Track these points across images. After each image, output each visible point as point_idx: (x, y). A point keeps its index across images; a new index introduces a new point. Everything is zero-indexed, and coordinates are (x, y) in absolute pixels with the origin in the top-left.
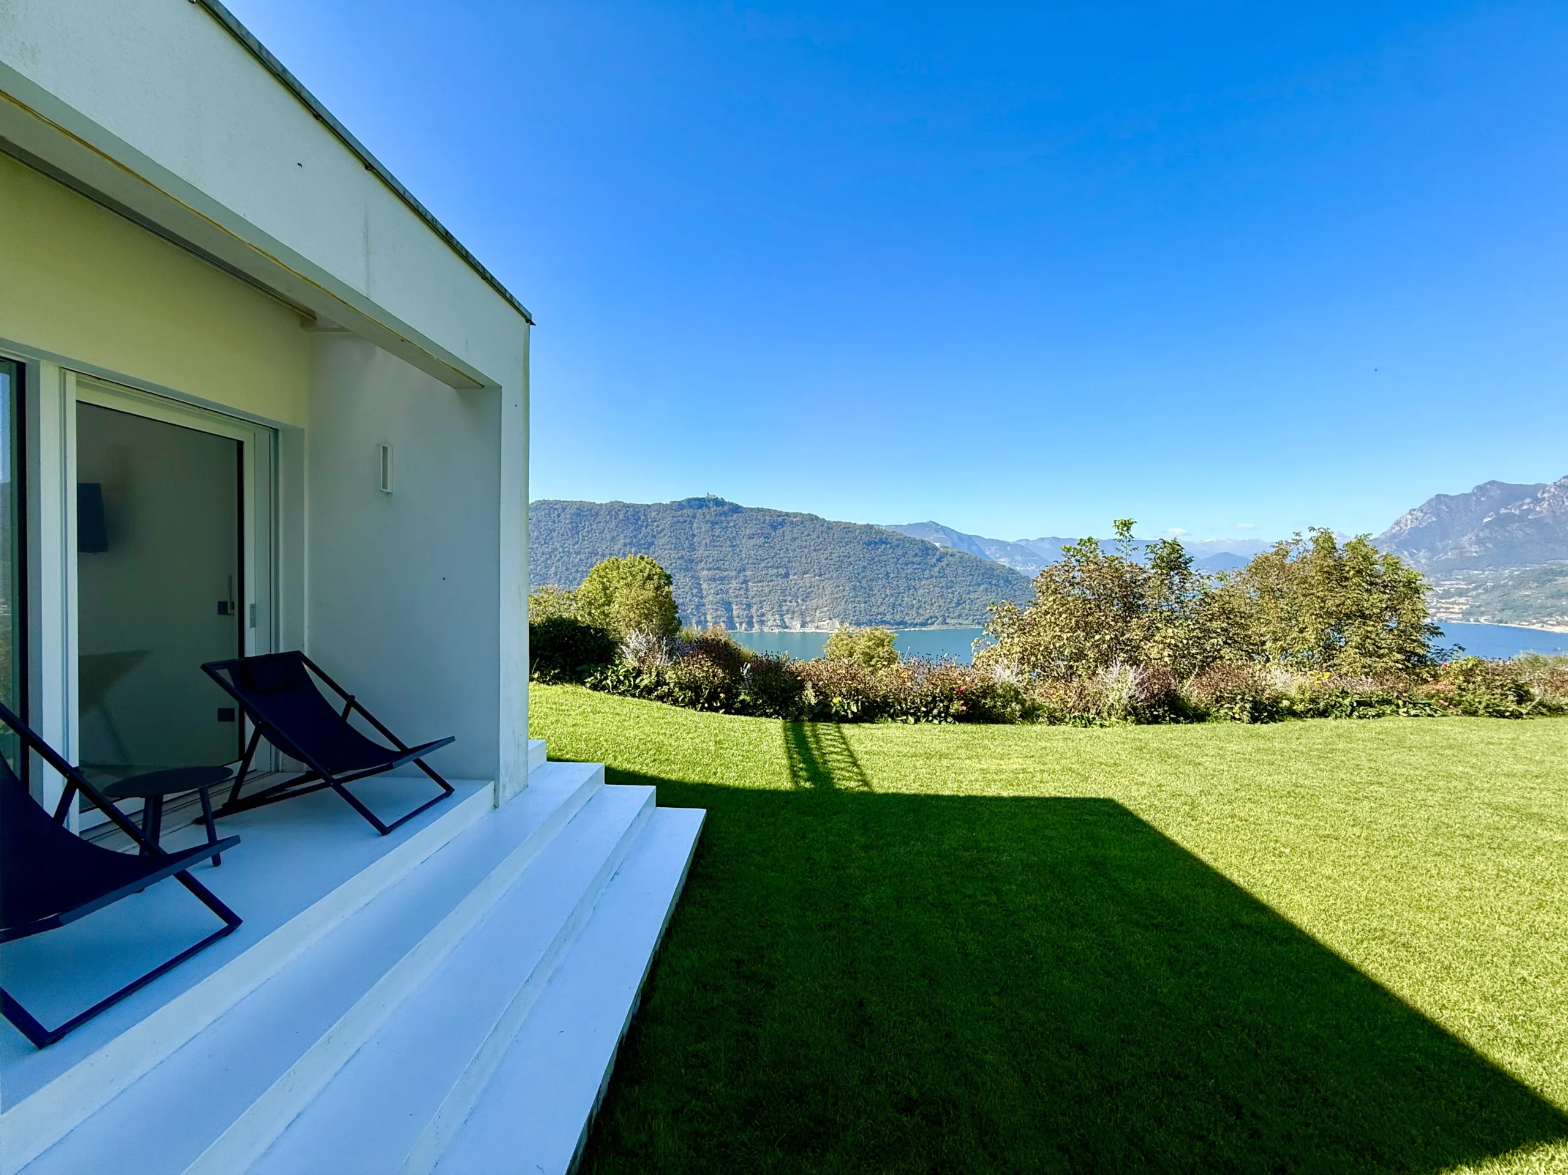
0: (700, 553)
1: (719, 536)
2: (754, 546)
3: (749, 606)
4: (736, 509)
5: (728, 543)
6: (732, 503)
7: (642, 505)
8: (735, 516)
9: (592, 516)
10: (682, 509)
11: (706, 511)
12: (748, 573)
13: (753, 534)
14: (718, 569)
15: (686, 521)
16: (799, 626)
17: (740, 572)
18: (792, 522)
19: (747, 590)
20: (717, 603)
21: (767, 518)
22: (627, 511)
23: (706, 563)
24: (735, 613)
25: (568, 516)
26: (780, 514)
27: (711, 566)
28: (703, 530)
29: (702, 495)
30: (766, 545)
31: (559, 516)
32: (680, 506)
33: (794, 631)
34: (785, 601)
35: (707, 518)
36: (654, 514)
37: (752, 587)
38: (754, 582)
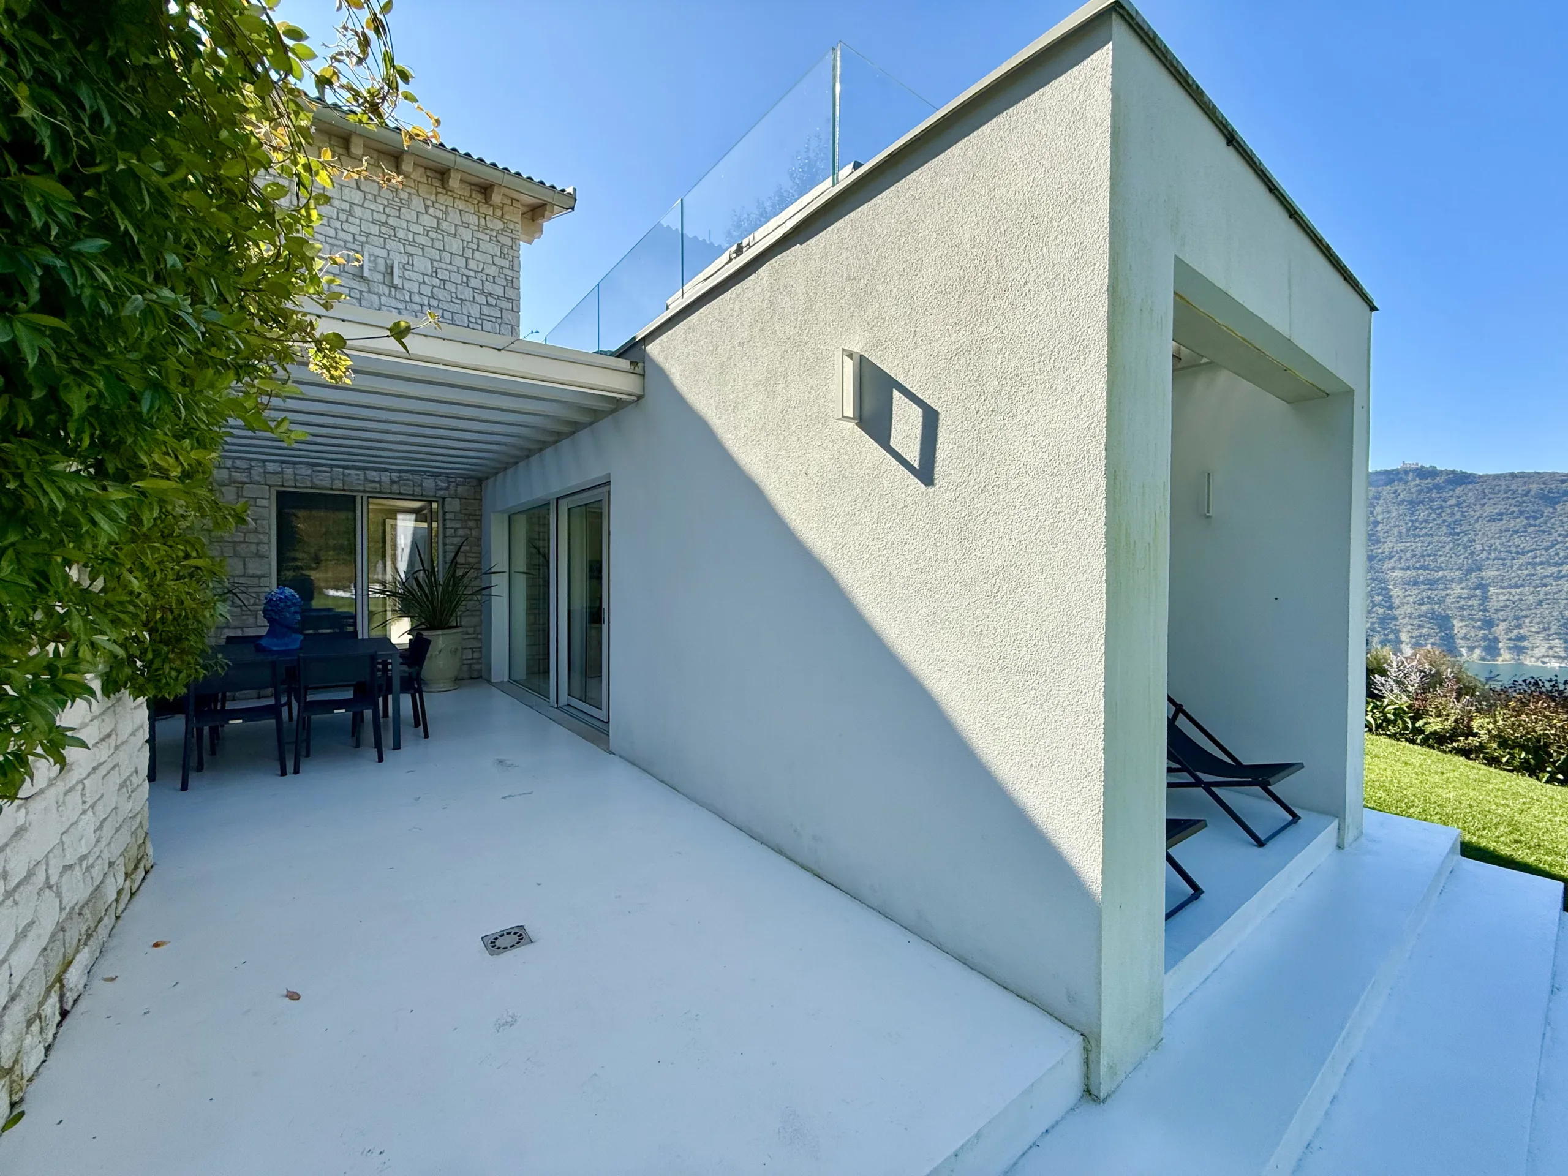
1: (1426, 521)
2: (1501, 532)
3: (1489, 624)
4: (1461, 479)
5: (1444, 529)
6: (1453, 472)
8: (1459, 490)
11: (1401, 486)
12: (1488, 574)
13: (1501, 514)
14: (1424, 568)
17: (1469, 571)
19: (1485, 599)
20: (1420, 616)
23: (1401, 558)
24: (1460, 634)
27: (1410, 563)
28: (1394, 514)
30: (1531, 529)
35: (1402, 496)
37: (1498, 594)
38: (1502, 588)
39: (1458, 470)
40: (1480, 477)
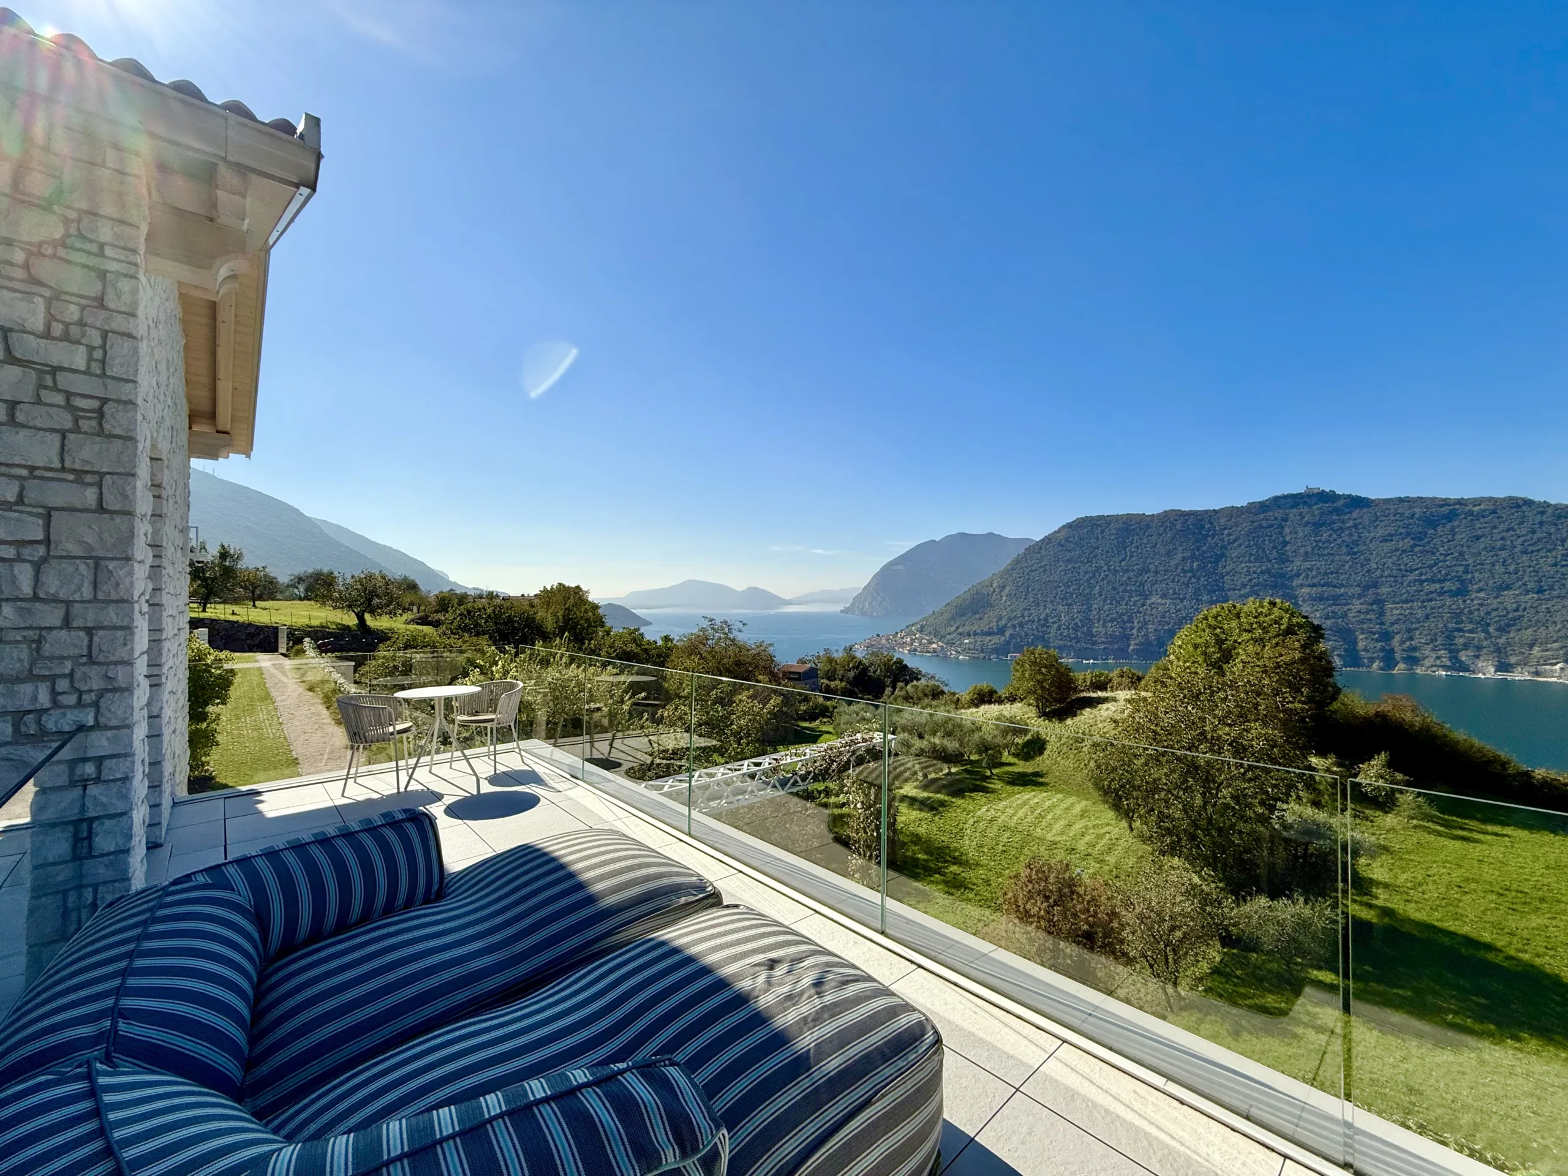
0: (1297, 564)
1: (1327, 541)
2: (1392, 551)
3: (1386, 636)
4: (1357, 503)
5: (1344, 549)
6: (1350, 496)
7: (1206, 512)
8: (1355, 513)
9: (1141, 529)
10: (1264, 511)
11: (1306, 510)
12: (1384, 590)
13: (1390, 535)
14: (1328, 584)
15: (1272, 526)
16: (1492, 670)
17: (1366, 588)
18: (1471, 513)
19: (1382, 614)
21: (1417, 510)
22: (1187, 520)
23: (1307, 576)
24: (1361, 645)
25: (1113, 531)
26: (1445, 502)
27: (1315, 581)
28: (1300, 535)
29: (1300, 489)
30: (1417, 549)
31: (1103, 532)
32: (1263, 507)
33: (1480, 675)
34: (1459, 630)
35: (1306, 519)
36: (1222, 521)
37: (1391, 609)
38: (1394, 603)
39: (1354, 494)
40: (1373, 501)
